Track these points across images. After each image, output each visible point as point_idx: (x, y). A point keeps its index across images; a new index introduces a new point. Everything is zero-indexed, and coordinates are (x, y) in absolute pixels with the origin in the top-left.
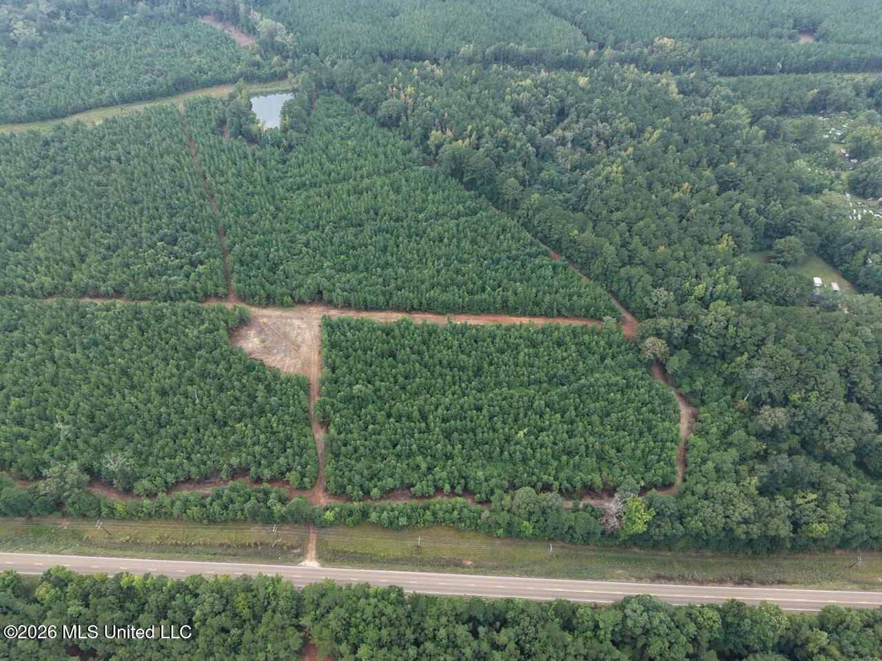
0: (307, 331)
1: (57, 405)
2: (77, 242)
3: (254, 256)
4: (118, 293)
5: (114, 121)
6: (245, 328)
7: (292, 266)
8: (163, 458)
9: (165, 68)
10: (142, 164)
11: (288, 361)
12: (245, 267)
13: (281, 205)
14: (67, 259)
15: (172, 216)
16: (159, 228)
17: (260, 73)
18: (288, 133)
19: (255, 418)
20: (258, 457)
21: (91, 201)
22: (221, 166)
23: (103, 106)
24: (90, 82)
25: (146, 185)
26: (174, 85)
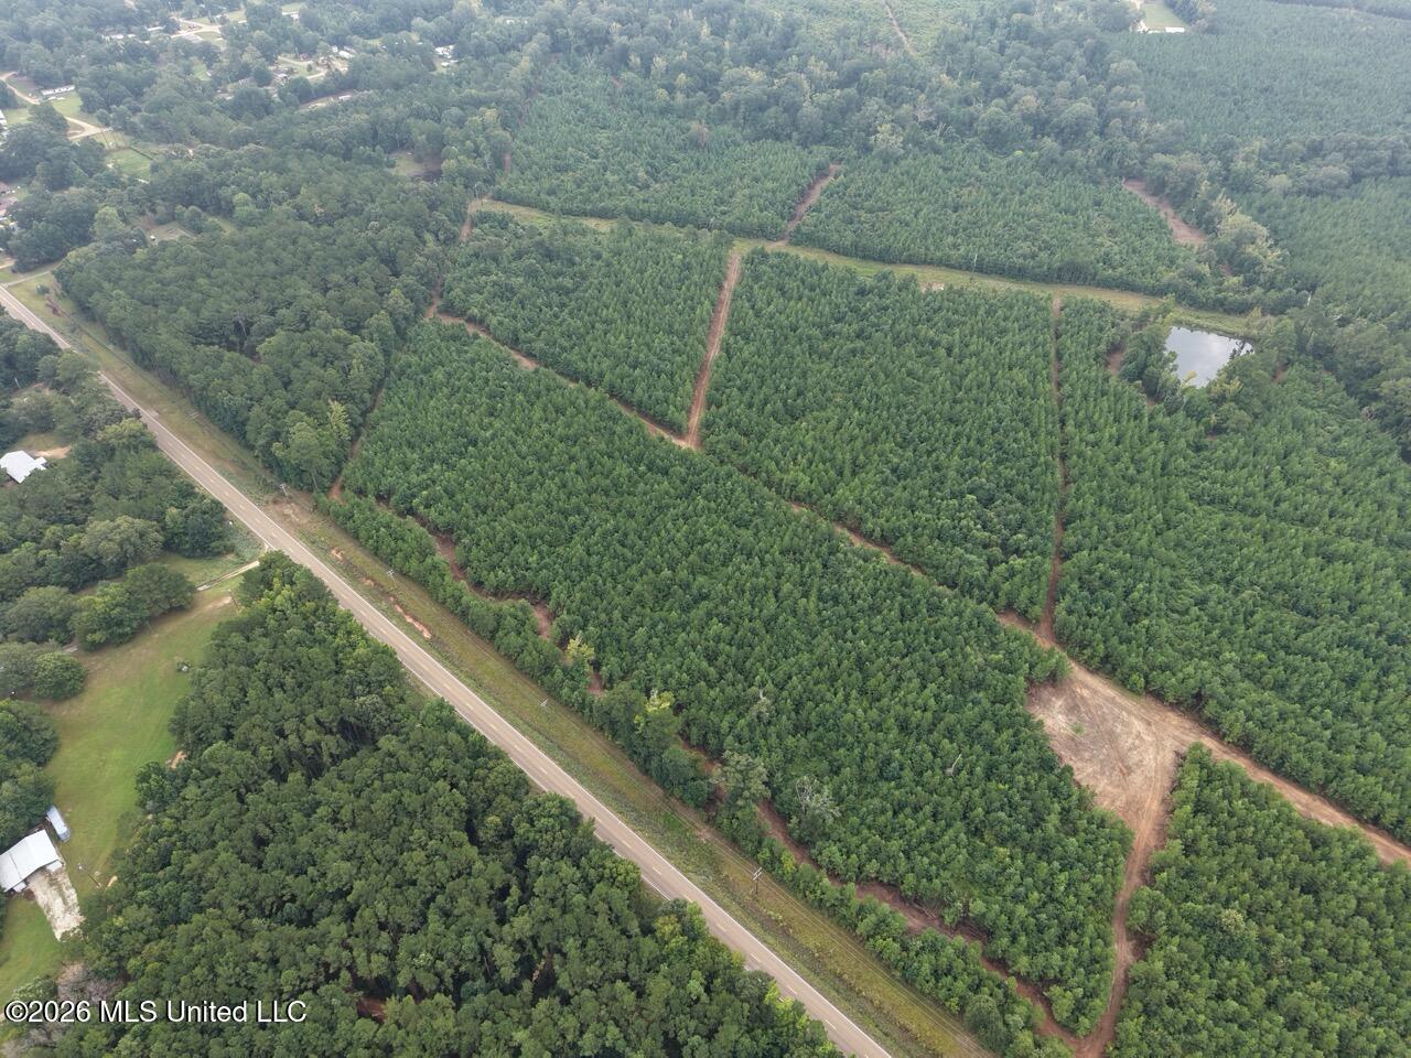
0: (1151, 750)
1: (762, 661)
2: (859, 443)
3: (1108, 584)
4: (885, 541)
5: (960, 293)
6: (1051, 689)
7: (1165, 630)
8: (869, 828)
9: (1055, 242)
10: (981, 368)
11: (1104, 784)
12: (1085, 593)
13: (1175, 519)
14: (839, 462)
15: (999, 462)
16: (975, 472)
17: (1199, 292)
18: (1226, 406)
19: (1032, 856)
20: (1016, 925)
21: (895, 394)
22: (1096, 417)
23: (947, 266)
24: (943, 228)
25: (976, 401)
26: (1060, 269)
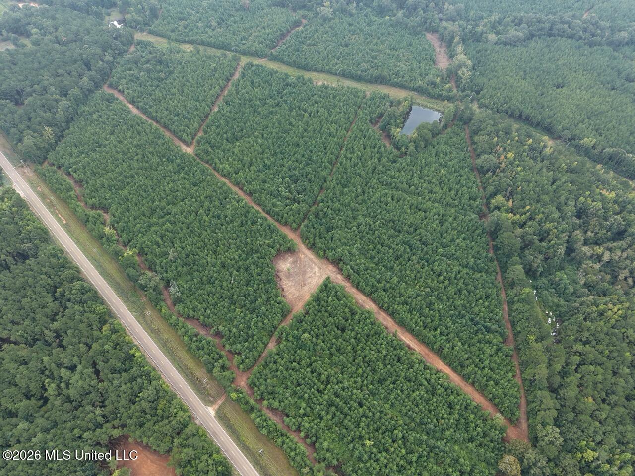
0: (316, 278)
2: (255, 154)
3: (326, 216)
4: (250, 194)
5: (327, 87)
6: (289, 255)
8: (197, 300)
9: (379, 64)
10: (318, 123)
11: (292, 290)
13: (367, 191)
14: (244, 161)
15: (307, 165)
16: (295, 168)
18: (410, 144)
19: (248, 312)
21: (278, 132)
22: (355, 146)
24: (335, 55)
25: (309, 138)
26: (375, 77)
